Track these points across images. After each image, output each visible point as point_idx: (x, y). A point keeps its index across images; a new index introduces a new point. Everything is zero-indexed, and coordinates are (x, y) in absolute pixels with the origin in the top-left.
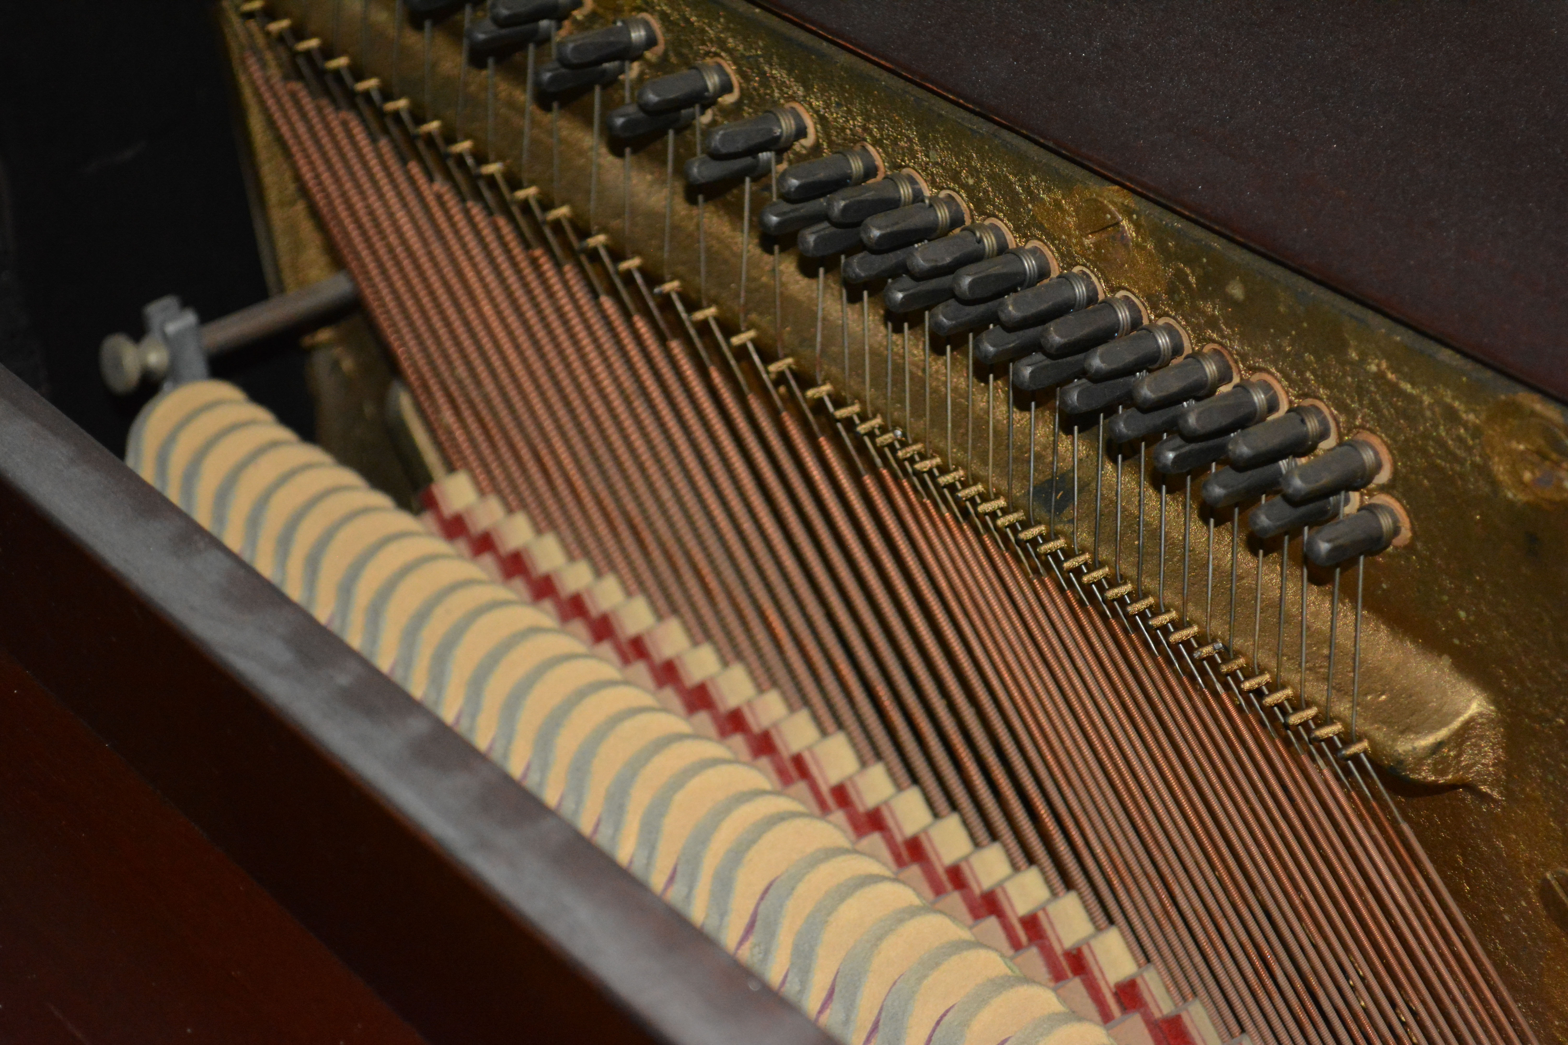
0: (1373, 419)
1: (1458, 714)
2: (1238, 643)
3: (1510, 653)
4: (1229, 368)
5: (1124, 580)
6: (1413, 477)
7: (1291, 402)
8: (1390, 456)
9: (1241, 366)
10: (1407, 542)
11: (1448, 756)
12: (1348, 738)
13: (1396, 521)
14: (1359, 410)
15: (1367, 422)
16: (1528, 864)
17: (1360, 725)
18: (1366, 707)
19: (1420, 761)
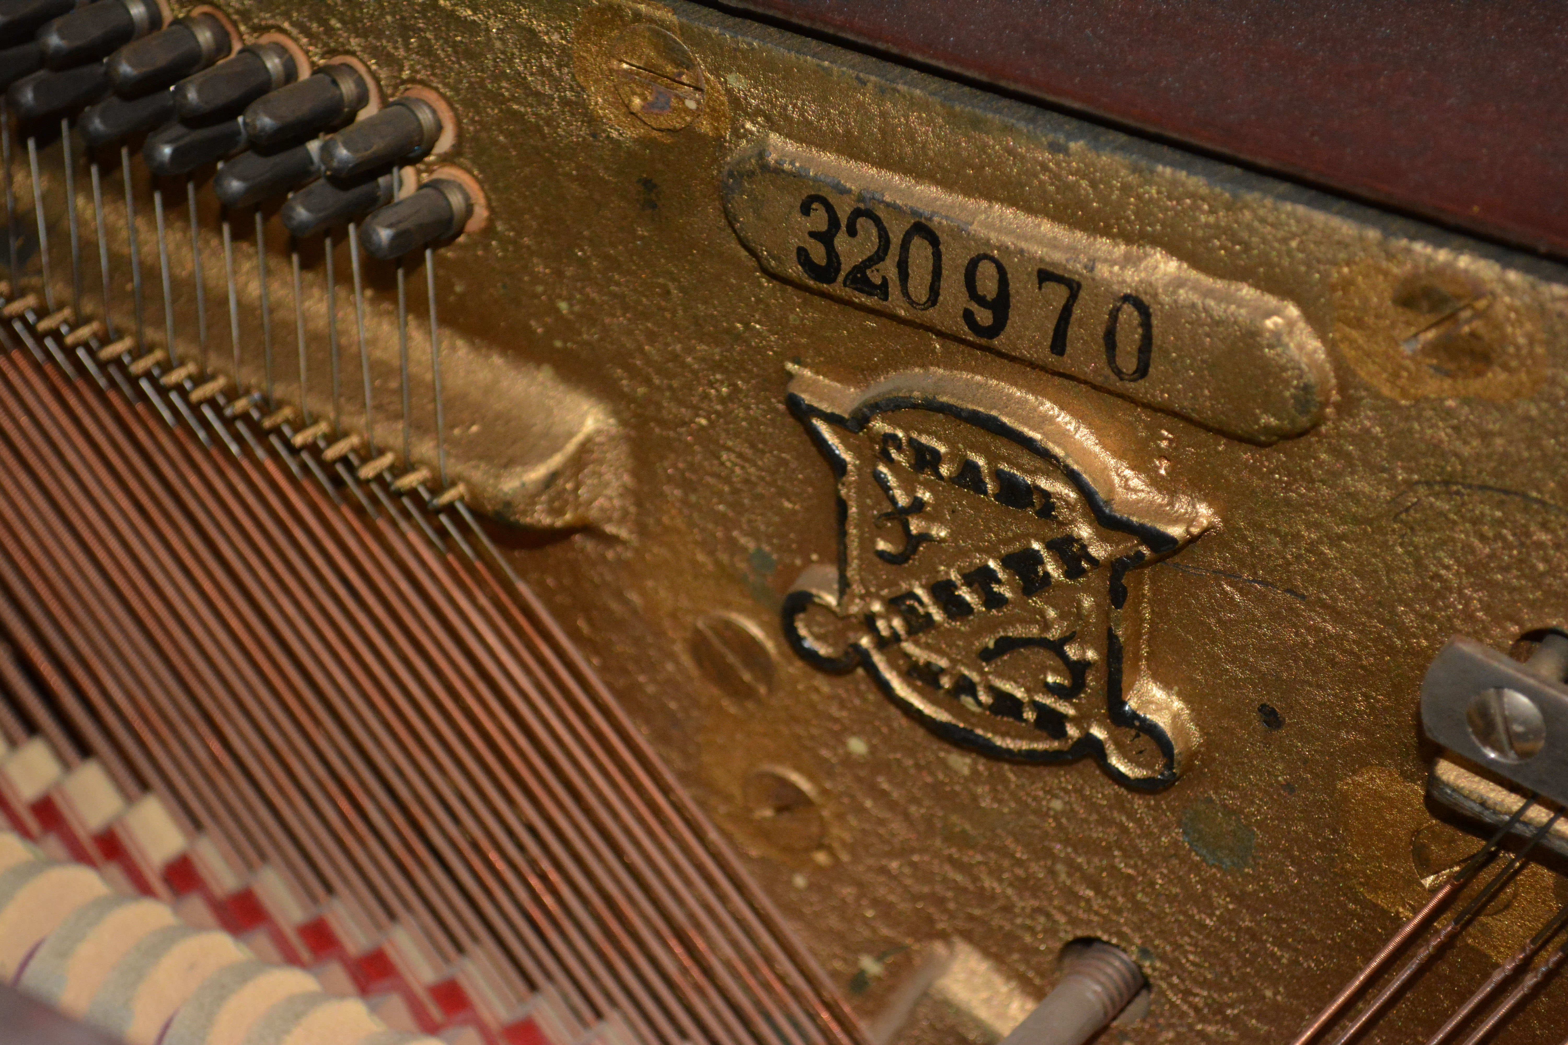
0: (425, 67)
1: (570, 435)
2: (279, 391)
3: (630, 345)
4: (227, 35)
5: (120, 335)
6: (484, 135)
7: (313, 64)
8: (451, 114)
9: (243, 28)
10: (483, 225)
11: (565, 490)
12: (437, 486)
13: (467, 198)
14: (406, 58)
15: (417, 72)
16: (673, 615)
17: (452, 467)
18: (455, 443)
19: (532, 499)
